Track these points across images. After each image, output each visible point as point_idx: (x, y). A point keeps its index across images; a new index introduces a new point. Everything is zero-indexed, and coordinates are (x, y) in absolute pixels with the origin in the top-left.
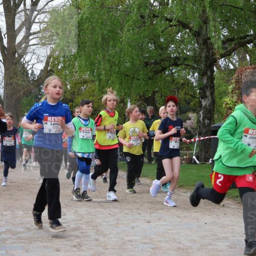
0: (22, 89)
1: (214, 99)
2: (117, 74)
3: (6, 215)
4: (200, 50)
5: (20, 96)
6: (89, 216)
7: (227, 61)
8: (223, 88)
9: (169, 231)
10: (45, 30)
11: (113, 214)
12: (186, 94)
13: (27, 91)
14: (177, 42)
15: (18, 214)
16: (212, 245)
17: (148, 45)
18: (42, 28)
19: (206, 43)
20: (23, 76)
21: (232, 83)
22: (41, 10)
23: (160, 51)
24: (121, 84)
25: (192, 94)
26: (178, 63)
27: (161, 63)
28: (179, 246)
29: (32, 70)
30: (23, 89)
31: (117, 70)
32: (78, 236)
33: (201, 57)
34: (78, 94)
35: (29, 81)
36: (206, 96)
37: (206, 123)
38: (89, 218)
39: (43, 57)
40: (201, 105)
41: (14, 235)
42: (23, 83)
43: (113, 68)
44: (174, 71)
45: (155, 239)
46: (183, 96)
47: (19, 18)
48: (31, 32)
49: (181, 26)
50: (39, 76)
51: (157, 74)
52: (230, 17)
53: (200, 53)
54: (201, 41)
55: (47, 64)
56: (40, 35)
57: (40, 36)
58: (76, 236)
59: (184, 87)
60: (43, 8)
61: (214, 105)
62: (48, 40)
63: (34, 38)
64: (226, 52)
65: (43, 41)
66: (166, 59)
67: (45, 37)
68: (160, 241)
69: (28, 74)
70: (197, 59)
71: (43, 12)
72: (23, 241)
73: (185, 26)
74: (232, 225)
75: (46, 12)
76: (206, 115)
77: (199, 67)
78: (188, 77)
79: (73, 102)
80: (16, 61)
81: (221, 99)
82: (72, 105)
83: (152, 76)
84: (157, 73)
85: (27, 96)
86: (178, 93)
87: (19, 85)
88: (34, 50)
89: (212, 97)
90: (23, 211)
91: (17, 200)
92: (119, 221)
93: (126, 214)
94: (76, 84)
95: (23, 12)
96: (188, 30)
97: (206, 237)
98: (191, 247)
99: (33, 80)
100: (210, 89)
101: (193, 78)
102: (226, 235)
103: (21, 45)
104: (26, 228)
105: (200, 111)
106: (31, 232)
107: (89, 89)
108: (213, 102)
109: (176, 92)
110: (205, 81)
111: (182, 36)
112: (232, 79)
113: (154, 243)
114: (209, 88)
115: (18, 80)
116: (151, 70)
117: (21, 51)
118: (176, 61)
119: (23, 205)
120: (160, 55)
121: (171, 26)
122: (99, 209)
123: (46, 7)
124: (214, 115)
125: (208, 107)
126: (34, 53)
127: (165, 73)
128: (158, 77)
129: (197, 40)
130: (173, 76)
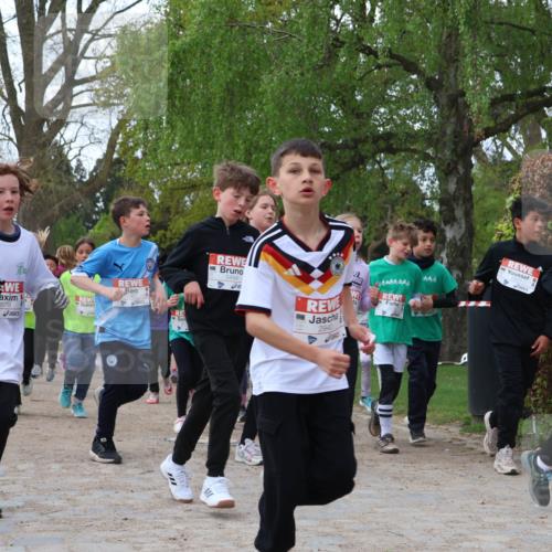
0: (56, 199)
1: (471, 225)
3: (23, 471)
4: (443, 118)
5: (53, 215)
7: (499, 143)
8: (491, 201)
9: (376, 509)
10: (107, 73)
13: (68, 205)
14: (392, 102)
15: (49, 468)
16: (470, 541)
17: (330, 107)
18: (100, 70)
19: (455, 103)
20: (59, 172)
21: (513, 190)
22: (98, 30)
23: (355, 121)
25: (424, 213)
26: (394, 146)
27: (356, 147)
28: (398, 541)
29: (79, 160)
30: (59, 200)
31: (263, 160)
32: (181, 518)
33: (444, 133)
34: (177, 213)
35: (71, 183)
36: (455, 219)
39: (103, 131)
40: (445, 238)
41: (42, 514)
42: (59, 188)
43: (254, 156)
45: (346, 527)
47: (52, 48)
48: (76, 78)
49: (401, 67)
50: (91, 174)
51: (350, 169)
52: (507, 48)
53: (442, 125)
54: (444, 100)
55: (111, 146)
56: (96, 85)
57: (97, 87)
58: (176, 518)
59: (406, 200)
60: (102, 28)
61: (472, 241)
62: (113, 94)
63: (82, 91)
65: (102, 99)
66: (367, 137)
67: (107, 89)
68: (356, 531)
69: (69, 168)
70: (435, 137)
71: (104, 36)
72: (61, 526)
73: (411, 67)
74: (513, 498)
75: (110, 36)
76: (454, 259)
77: (439, 155)
78: (414, 178)
79: (166, 230)
80: (43, 139)
81: (486, 224)
82: (165, 235)
84: (348, 167)
85: (68, 217)
86: (393, 211)
87: (51, 192)
88: (83, 117)
89: (467, 222)
90: (60, 462)
91: (46, 439)
94: (173, 189)
95: (60, 35)
96: (414, 77)
97: (458, 522)
98: (425, 544)
99: (80, 181)
100: (464, 203)
102: (501, 520)
103: (56, 106)
104: (68, 500)
105: (441, 251)
106: (77, 508)
107: (201, 201)
108: (470, 232)
109: (387, 209)
110: (452, 187)
111: (404, 90)
112: (513, 183)
113: (345, 534)
114: (461, 202)
115: (49, 181)
116: (336, 162)
117: (54, 119)
119: (60, 450)
120: (356, 129)
121: (379, 67)
123: (110, 25)
124: (470, 259)
125: (459, 243)
126: (82, 124)
127: (365, 169)
128: (352, 176)
129: (435, 97)
130: (383, 175)
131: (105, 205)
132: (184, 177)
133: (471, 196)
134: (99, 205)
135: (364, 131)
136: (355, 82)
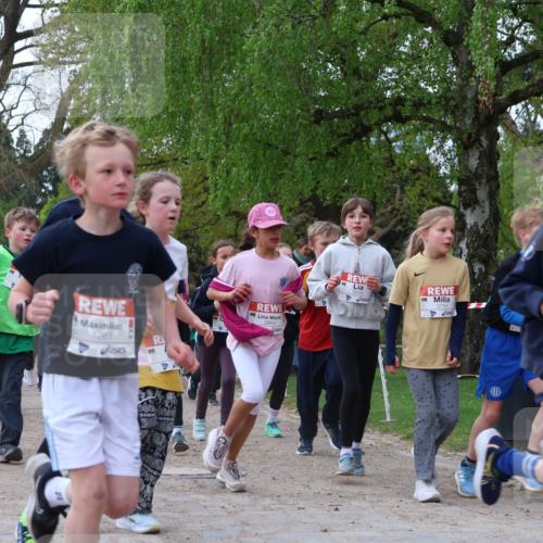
1: (498, 212)
2: (244, 141)
4: (463, 79)
6: (170, 514)
7: (531, 109)
10: (55, 24)
11: (230, 508)
12: (424, 196)
13: (7, 186)
14: (402, 60)
17: (326, 67)
18: (47, 21)
23: (357, 83)
24: (253, 167)
26: (404, 115)
27: (357, 114)
29: (22, 131)
31: (245, 131)
33: (464, 98)
35: (12, 159)
36: (476, 202)
37: (476, 270)
38: (168, 518)
39: (51, 95)
40: (464, 224)
43: (234, 126)
44: (392, 135)
46: (414, 201)
48: (19, 30)
49: (413, 19)
50: (38, 145)
51: (350, 142)
53: (461, 88)
55: (61, 114)
56: (43, 39)
57: (44, 41)
59: (418, 179)
61: (497, 227)
62: (62, 50)
63: (26, 47)
64: (529, 87)
65: (50, 56)
66: (371, 102)
67: (56, 44)
69: (9, 140)
70: (453, 103)
73: (424, 17)
76: (475, 250)
77: (458, 125)
78: (428, 151)
83: (335, 149)
84: (348, 139)
86: (403, 191)
88: (27, 78)
89: (491, 205)
92: (246, 528)
93: (265, 509)
96: (429, 29)
99: (23, 156)
100: (488, 181)
101: (441, 154)
105: (461, 240)
108: (496, 218)
109: (396, 190)
110: (473, 162)
111: (414, 46)
114: (484, 181)
116: (332, 133)
118: (399, 107)
120: (357, 94)
121: (386, 17)
122: (195, 496)
124: (496, 249)
125: (482, 230)
126: (26, 86)
127: (368, 141)
128: (352, 150)
129: (453, 54)
130: (390, 149)
131: (54, 185)
132: (149, 150)
133: (497, 173)
134: (46, 185)
135: (367, 96)
136: (356, 37)
